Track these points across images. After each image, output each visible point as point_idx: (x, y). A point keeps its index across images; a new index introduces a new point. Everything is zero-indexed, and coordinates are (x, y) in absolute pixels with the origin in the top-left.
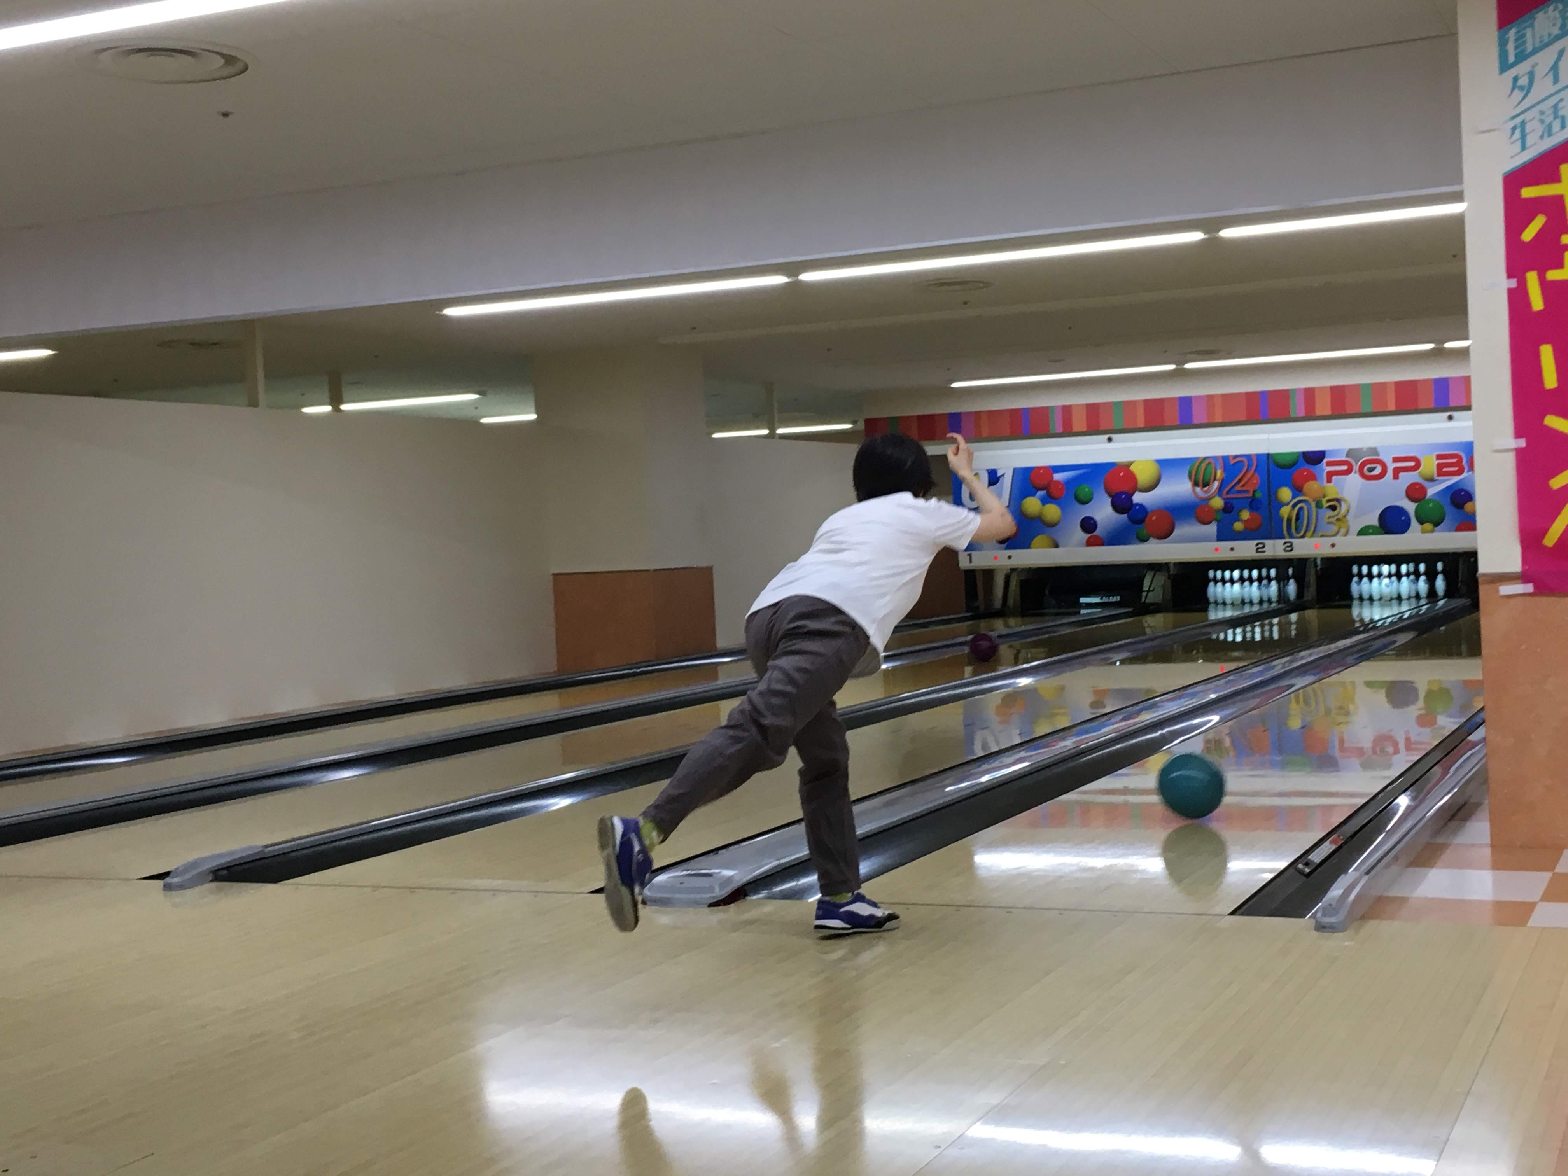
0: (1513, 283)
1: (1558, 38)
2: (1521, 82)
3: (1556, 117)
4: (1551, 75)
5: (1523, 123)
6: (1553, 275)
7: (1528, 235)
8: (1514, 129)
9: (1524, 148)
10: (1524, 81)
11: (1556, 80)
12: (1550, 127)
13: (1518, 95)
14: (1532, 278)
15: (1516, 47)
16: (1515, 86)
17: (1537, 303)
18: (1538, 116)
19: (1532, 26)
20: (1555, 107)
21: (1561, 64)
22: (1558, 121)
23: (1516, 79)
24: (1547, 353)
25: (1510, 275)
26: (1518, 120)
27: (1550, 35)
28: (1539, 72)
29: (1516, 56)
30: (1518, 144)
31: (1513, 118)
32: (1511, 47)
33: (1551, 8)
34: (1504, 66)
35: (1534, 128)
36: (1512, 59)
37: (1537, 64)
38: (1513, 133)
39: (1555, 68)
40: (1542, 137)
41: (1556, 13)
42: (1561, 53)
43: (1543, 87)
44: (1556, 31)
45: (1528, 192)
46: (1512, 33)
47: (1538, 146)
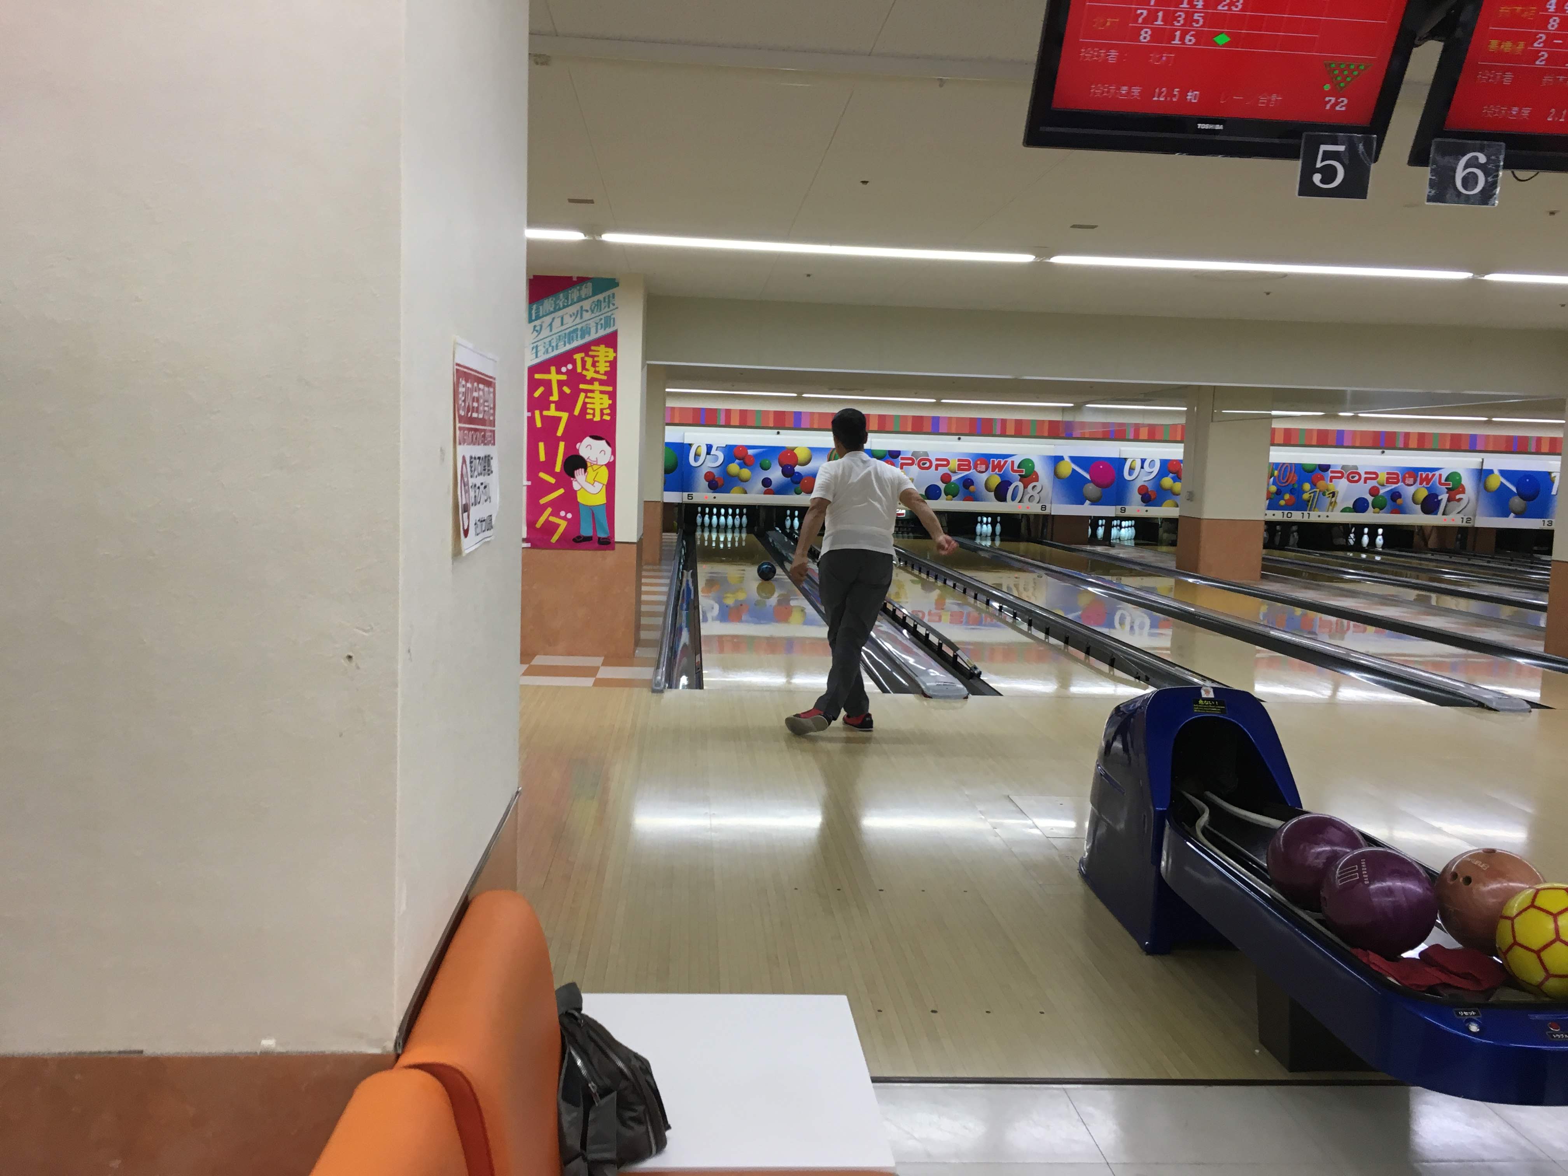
0: (530, 414)
1: (552, 312)
2: (536, 329)
3: (550, 345)
4: (549, 327)
5: (537, 347)
6: (545, 413)
7: (537, 394)
8: (533, 348)
9: (537, 357)
10: (538, 328)
11: (551, 330)
12: (547, 349)
13: (535, 334)
14: (537, 413)
15: (536, 313)
16: (534, 330)
17: (539, 424)
18: (543, 345)
19: (542, 305)
20: (550, 341)
21: (553, 323)
22: (551, 348)
23: (535, 327)
24: (541, 445)
25: (528, 411)
26: (535, 345)
27: (549, 310)
28: (545, 325)
29: (536, 317)
30: (535, 354)
31: (533, 343)
32: (533, 312)
33: (550, 299)
34: (530, 321)
35: (541, 349)
36: (534, 318)
37: (543, 322)
38: (533, 350)
39: (551, 325)
40: (544, 353)
41: (553, 302)
42: (553, 319)
43: (545, 332)
44: (552, 309)
45: (537, 376)
46: (534, 307)
47: (542, 357)
